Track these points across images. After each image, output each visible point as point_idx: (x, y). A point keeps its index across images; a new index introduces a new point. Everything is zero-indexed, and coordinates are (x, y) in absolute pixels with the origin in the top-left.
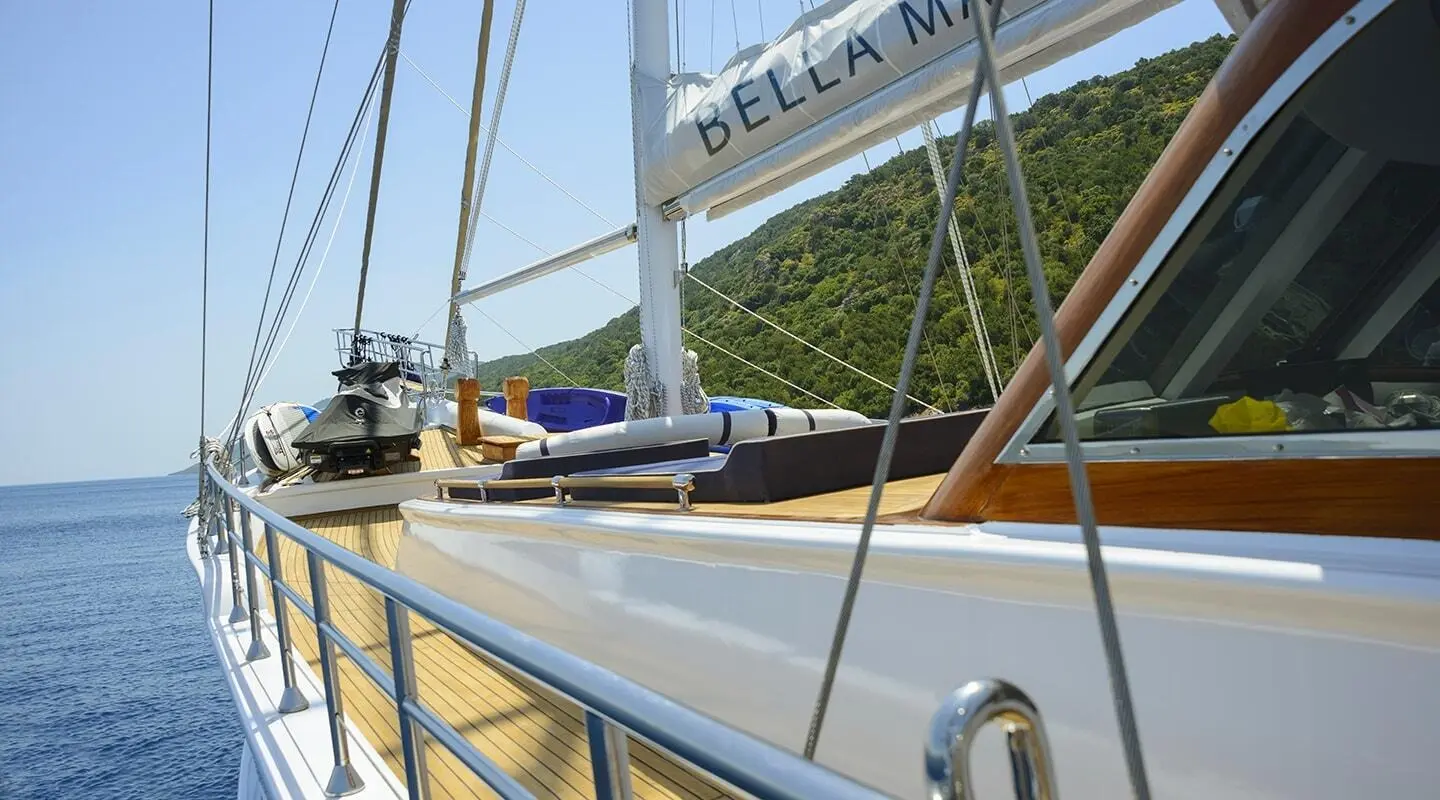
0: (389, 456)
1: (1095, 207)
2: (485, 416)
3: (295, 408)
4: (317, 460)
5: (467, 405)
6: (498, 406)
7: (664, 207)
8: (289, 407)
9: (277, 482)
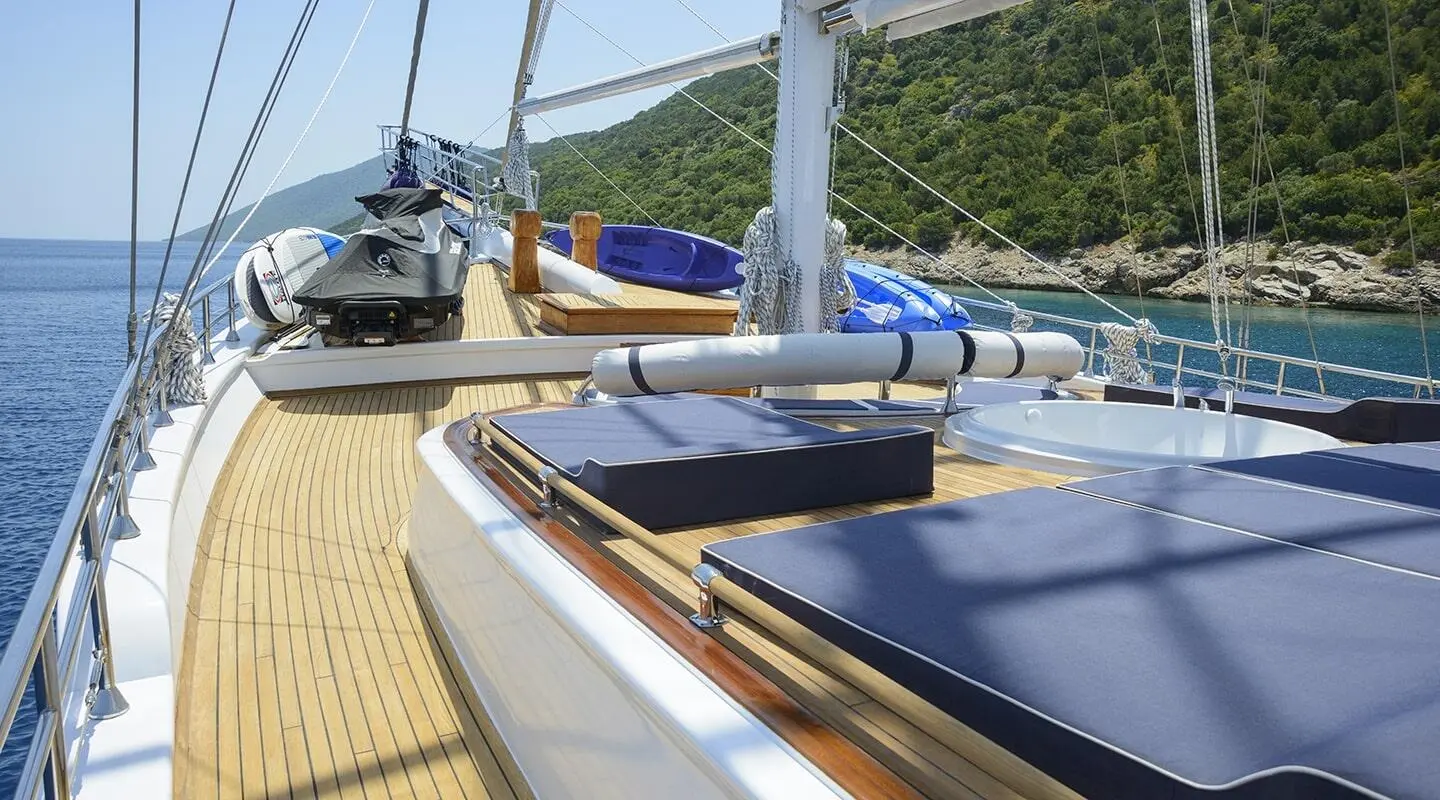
0: (419, 323)
1: (1292, 18)
2: (546, 257)
3: (309, 237)
4: (324, 320)
5: (524, 244)
6: (562, 244)
7: (824, 13)
8: (301, 237)
9: (276, 341)
